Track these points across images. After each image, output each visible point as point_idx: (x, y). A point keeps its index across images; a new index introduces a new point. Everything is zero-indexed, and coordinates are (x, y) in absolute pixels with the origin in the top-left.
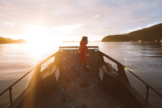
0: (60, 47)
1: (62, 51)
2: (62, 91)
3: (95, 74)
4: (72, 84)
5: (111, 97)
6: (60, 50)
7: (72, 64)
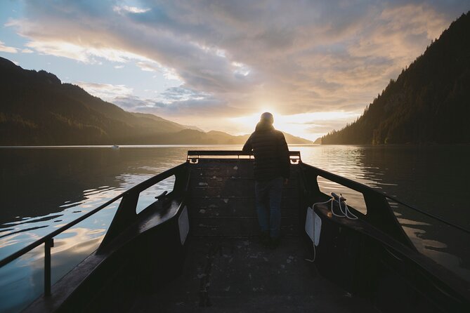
0: (190, 153)
1: (197, 162)
2: (198, 275)
3: (292, 229)
4: (226, 256)
5: (349, 294)
6: (191, 160)
7: (226, 201)
